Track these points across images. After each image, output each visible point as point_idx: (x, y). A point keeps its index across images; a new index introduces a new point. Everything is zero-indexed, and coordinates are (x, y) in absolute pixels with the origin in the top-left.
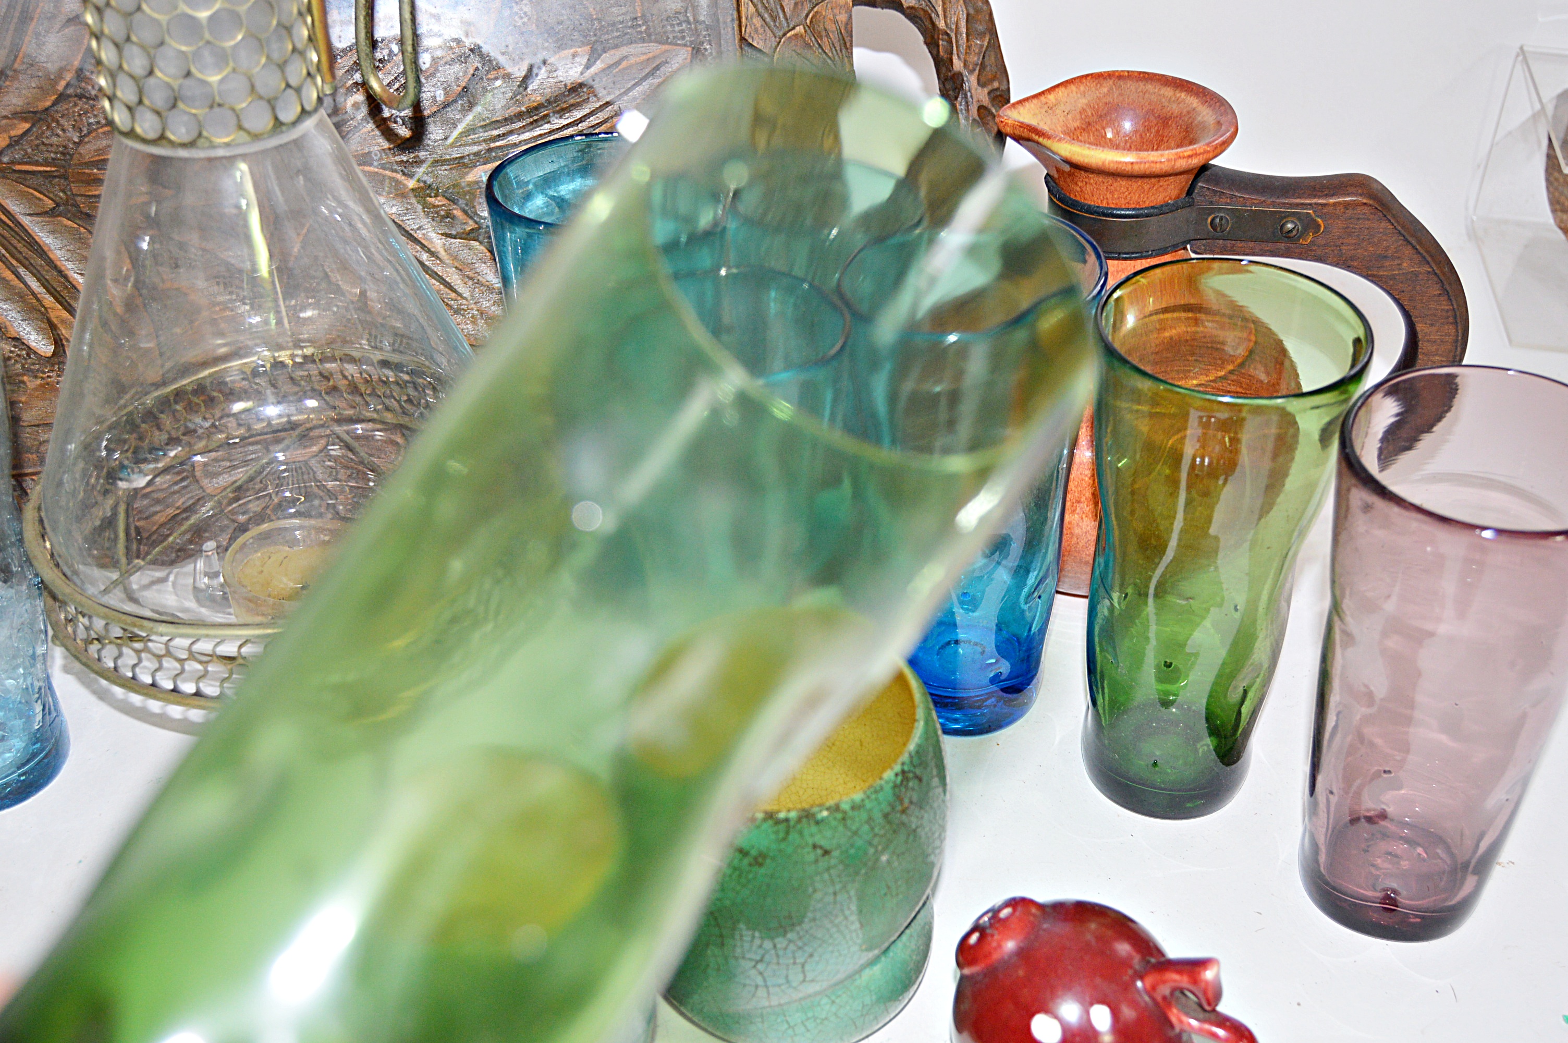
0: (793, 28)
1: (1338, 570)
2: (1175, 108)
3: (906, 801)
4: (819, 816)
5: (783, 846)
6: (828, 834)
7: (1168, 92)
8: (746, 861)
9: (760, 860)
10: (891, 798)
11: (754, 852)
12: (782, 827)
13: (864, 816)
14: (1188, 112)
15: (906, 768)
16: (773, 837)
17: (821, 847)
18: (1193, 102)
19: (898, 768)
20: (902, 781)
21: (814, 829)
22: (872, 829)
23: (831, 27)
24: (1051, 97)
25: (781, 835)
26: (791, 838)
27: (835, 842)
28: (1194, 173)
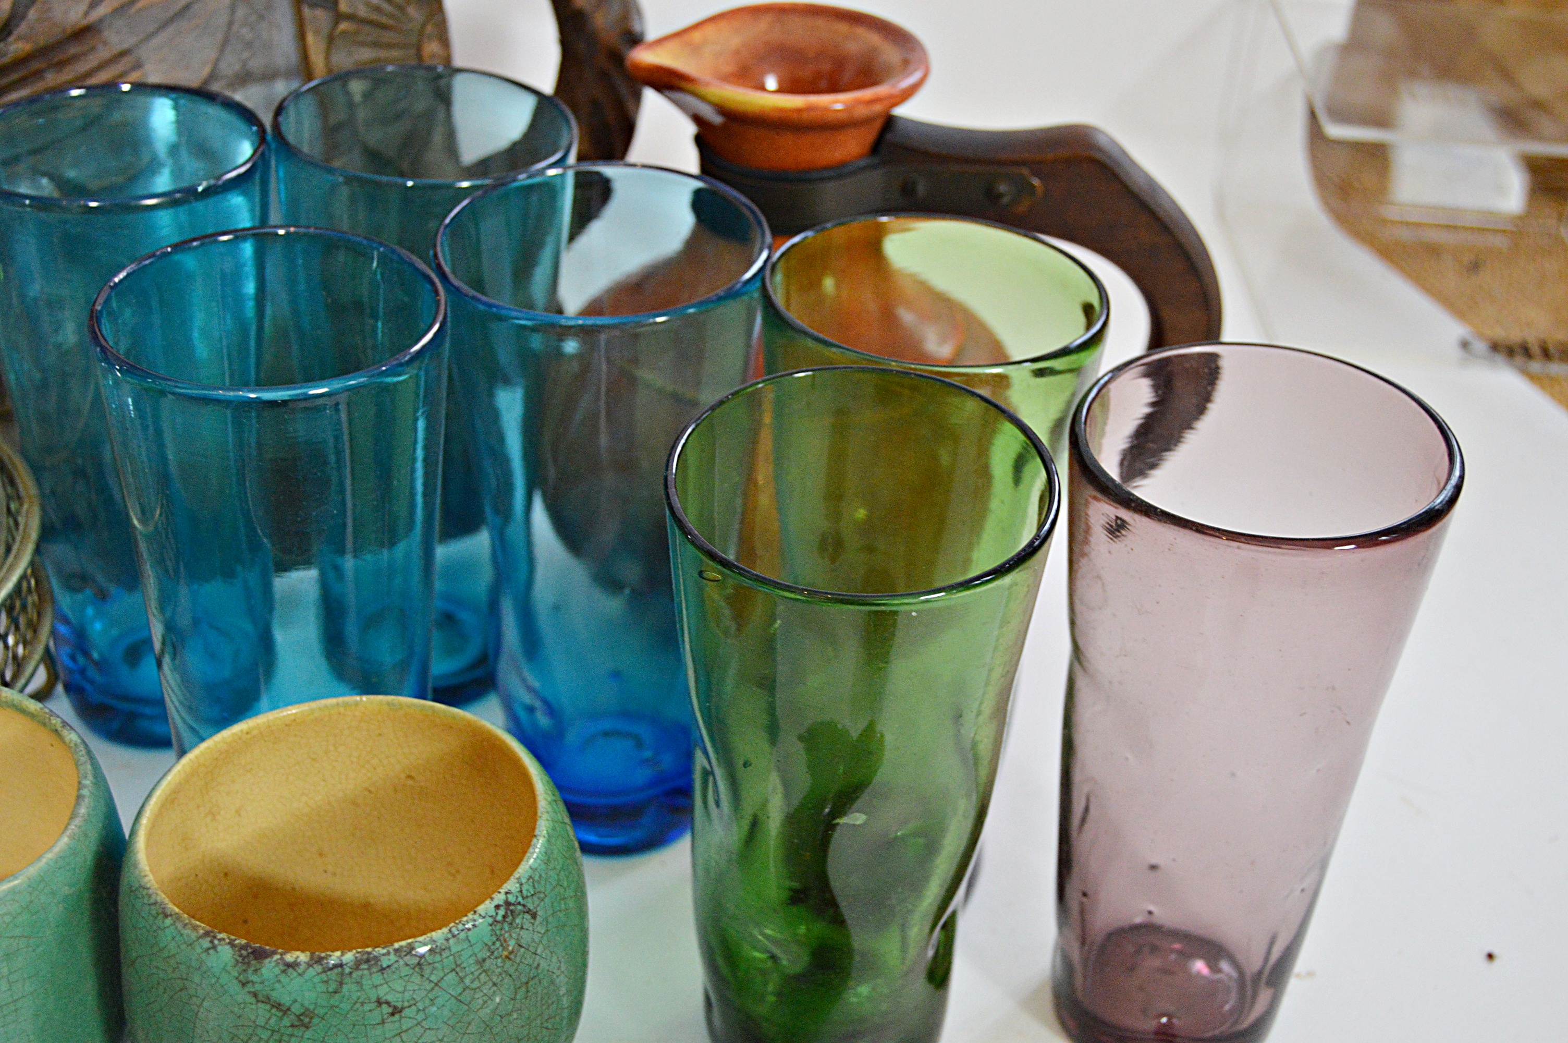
1: (1078, 607)
3: (512, 943)
4: (385, 962)
5: (335, 1000)
6: (398, 985)
7: (842, 28)
8: (286, 1022)
9: (307, 1020)
10: (488, 939)
11: (296, 1009)
12: (333, 975)
13: (449, 962)
15: (511, 899)
16: (321, 988)
17: (388, 1003)
18: (874, 38)
19: (499, 898)
20: (504, 917)
21: (377, 978)
22: (462, 980)
24: (697, 36)
25: (333, 986)
26: (345, 988)
27: (407, 995)
28: (878, 125)
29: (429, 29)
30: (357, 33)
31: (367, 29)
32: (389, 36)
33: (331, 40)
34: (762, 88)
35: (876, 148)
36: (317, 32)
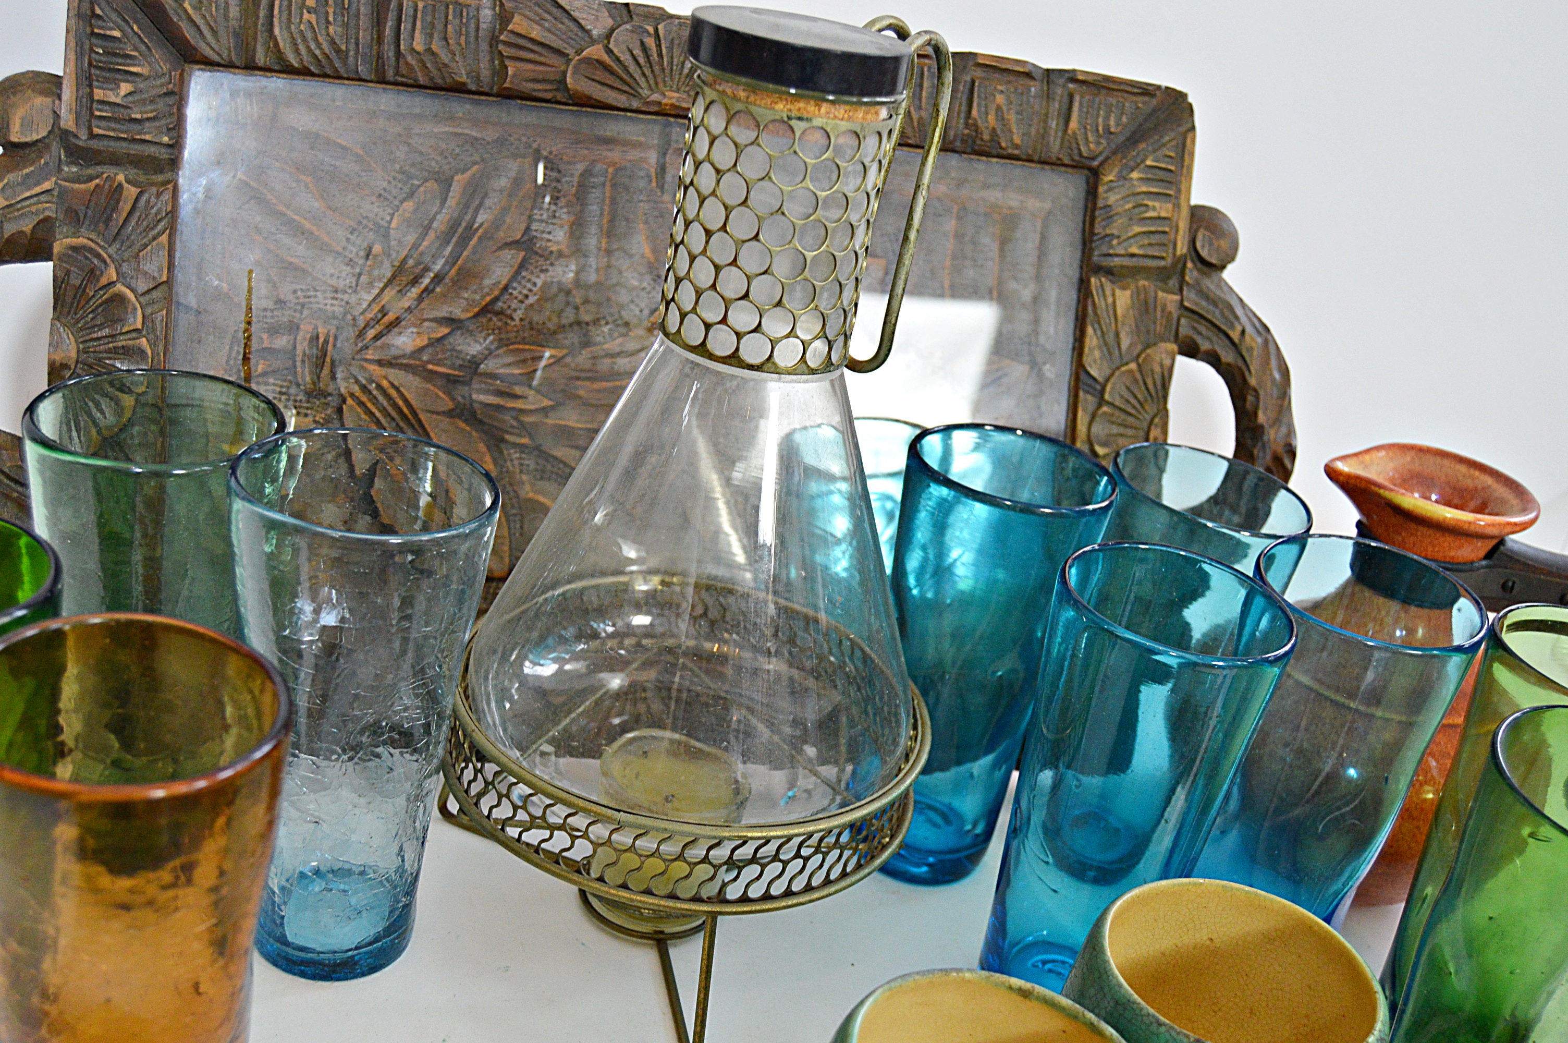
0: (1127, 364)
2: (1469, 483)
7: (1463, 469)
14: (1483, 488)
18: (1488, 480)
23: (1157, 369)
24: (1367, 457)
28: (1494, 542)
29: (1157, 420)
30: (1112, 415)
31: (1117, 413)
32: (1130, 420)
33: (1093, 417)
34: (1429, 499)
35: (1489, 556)
36: (1084, 410)
